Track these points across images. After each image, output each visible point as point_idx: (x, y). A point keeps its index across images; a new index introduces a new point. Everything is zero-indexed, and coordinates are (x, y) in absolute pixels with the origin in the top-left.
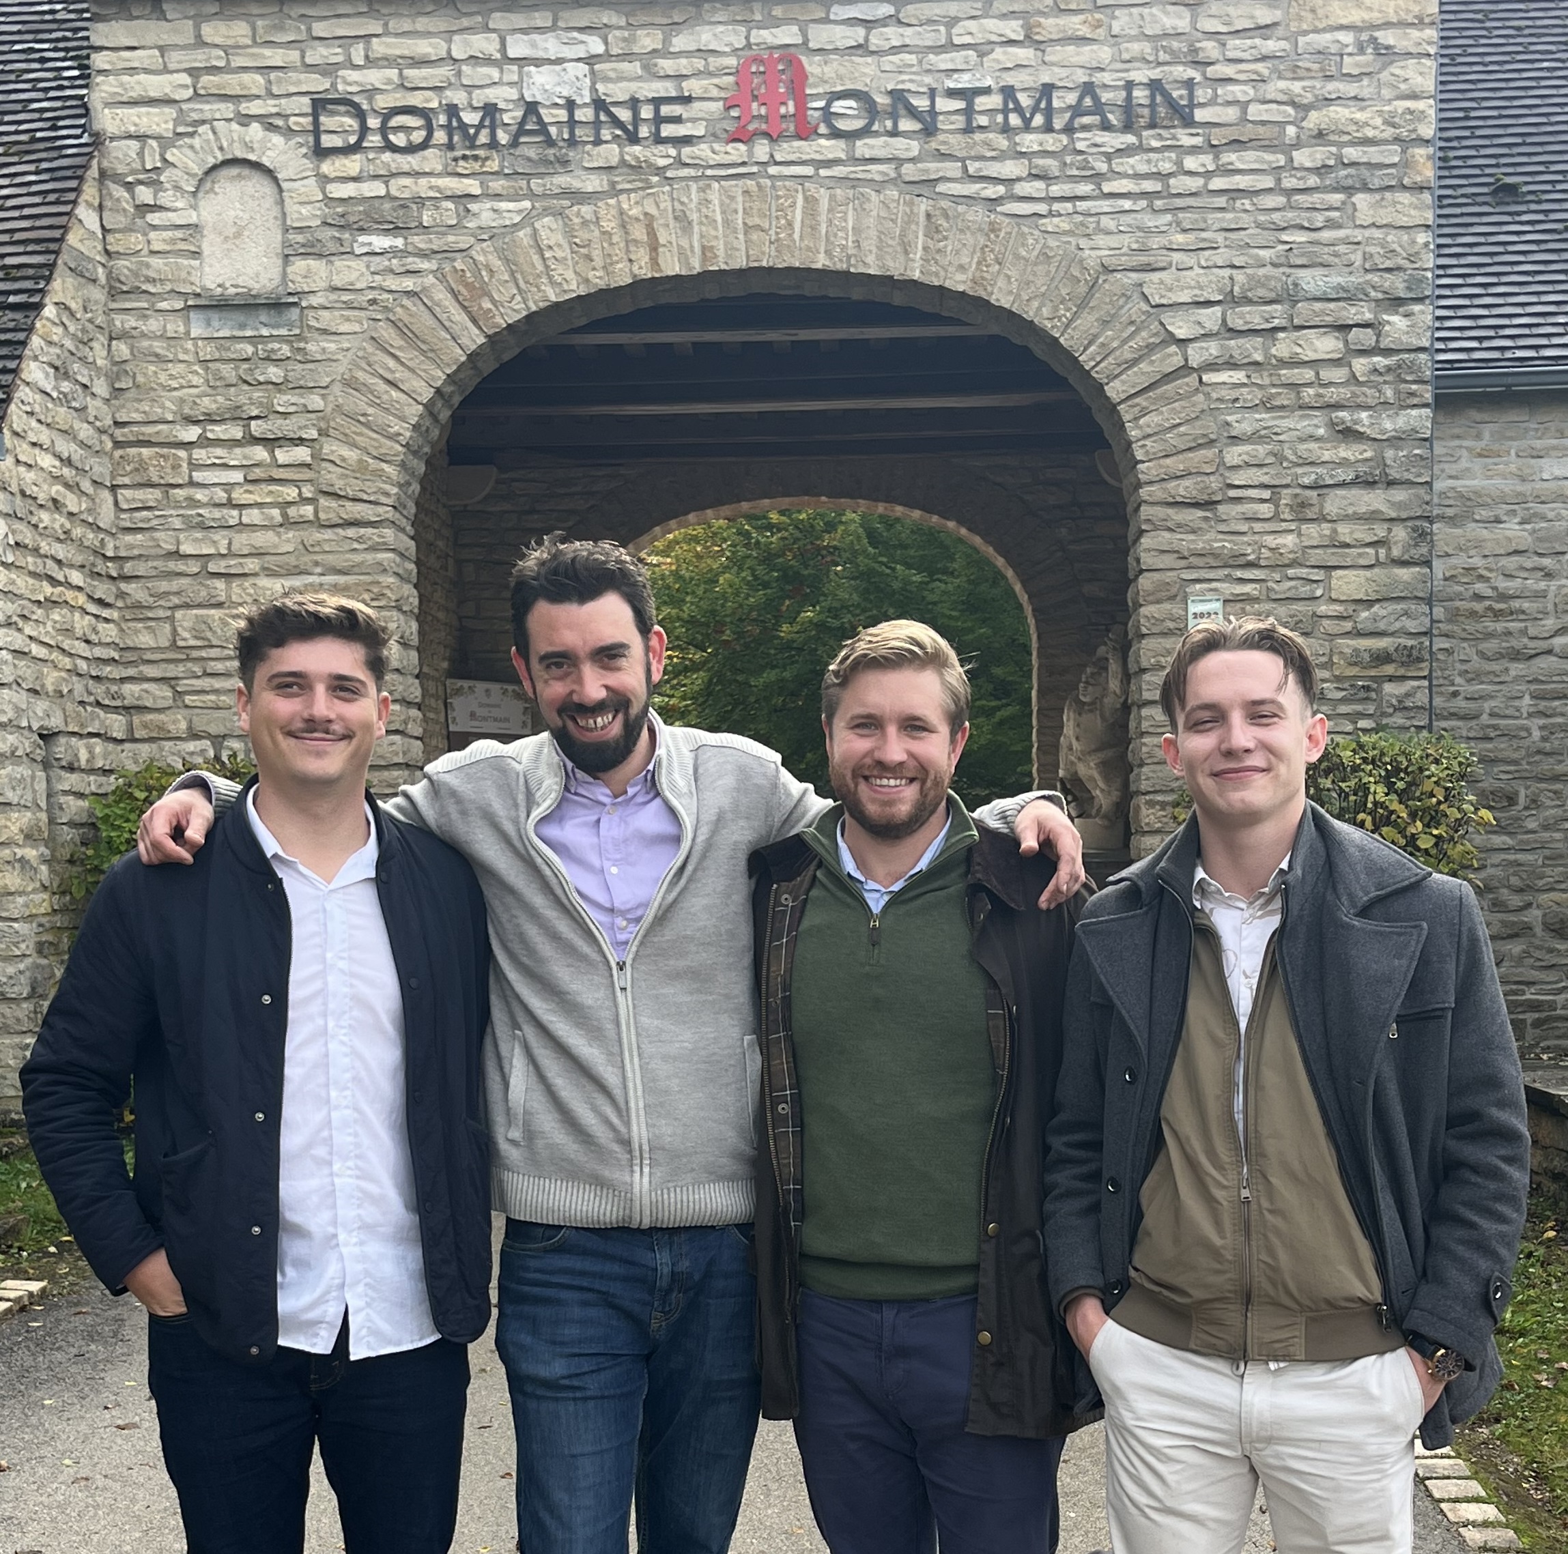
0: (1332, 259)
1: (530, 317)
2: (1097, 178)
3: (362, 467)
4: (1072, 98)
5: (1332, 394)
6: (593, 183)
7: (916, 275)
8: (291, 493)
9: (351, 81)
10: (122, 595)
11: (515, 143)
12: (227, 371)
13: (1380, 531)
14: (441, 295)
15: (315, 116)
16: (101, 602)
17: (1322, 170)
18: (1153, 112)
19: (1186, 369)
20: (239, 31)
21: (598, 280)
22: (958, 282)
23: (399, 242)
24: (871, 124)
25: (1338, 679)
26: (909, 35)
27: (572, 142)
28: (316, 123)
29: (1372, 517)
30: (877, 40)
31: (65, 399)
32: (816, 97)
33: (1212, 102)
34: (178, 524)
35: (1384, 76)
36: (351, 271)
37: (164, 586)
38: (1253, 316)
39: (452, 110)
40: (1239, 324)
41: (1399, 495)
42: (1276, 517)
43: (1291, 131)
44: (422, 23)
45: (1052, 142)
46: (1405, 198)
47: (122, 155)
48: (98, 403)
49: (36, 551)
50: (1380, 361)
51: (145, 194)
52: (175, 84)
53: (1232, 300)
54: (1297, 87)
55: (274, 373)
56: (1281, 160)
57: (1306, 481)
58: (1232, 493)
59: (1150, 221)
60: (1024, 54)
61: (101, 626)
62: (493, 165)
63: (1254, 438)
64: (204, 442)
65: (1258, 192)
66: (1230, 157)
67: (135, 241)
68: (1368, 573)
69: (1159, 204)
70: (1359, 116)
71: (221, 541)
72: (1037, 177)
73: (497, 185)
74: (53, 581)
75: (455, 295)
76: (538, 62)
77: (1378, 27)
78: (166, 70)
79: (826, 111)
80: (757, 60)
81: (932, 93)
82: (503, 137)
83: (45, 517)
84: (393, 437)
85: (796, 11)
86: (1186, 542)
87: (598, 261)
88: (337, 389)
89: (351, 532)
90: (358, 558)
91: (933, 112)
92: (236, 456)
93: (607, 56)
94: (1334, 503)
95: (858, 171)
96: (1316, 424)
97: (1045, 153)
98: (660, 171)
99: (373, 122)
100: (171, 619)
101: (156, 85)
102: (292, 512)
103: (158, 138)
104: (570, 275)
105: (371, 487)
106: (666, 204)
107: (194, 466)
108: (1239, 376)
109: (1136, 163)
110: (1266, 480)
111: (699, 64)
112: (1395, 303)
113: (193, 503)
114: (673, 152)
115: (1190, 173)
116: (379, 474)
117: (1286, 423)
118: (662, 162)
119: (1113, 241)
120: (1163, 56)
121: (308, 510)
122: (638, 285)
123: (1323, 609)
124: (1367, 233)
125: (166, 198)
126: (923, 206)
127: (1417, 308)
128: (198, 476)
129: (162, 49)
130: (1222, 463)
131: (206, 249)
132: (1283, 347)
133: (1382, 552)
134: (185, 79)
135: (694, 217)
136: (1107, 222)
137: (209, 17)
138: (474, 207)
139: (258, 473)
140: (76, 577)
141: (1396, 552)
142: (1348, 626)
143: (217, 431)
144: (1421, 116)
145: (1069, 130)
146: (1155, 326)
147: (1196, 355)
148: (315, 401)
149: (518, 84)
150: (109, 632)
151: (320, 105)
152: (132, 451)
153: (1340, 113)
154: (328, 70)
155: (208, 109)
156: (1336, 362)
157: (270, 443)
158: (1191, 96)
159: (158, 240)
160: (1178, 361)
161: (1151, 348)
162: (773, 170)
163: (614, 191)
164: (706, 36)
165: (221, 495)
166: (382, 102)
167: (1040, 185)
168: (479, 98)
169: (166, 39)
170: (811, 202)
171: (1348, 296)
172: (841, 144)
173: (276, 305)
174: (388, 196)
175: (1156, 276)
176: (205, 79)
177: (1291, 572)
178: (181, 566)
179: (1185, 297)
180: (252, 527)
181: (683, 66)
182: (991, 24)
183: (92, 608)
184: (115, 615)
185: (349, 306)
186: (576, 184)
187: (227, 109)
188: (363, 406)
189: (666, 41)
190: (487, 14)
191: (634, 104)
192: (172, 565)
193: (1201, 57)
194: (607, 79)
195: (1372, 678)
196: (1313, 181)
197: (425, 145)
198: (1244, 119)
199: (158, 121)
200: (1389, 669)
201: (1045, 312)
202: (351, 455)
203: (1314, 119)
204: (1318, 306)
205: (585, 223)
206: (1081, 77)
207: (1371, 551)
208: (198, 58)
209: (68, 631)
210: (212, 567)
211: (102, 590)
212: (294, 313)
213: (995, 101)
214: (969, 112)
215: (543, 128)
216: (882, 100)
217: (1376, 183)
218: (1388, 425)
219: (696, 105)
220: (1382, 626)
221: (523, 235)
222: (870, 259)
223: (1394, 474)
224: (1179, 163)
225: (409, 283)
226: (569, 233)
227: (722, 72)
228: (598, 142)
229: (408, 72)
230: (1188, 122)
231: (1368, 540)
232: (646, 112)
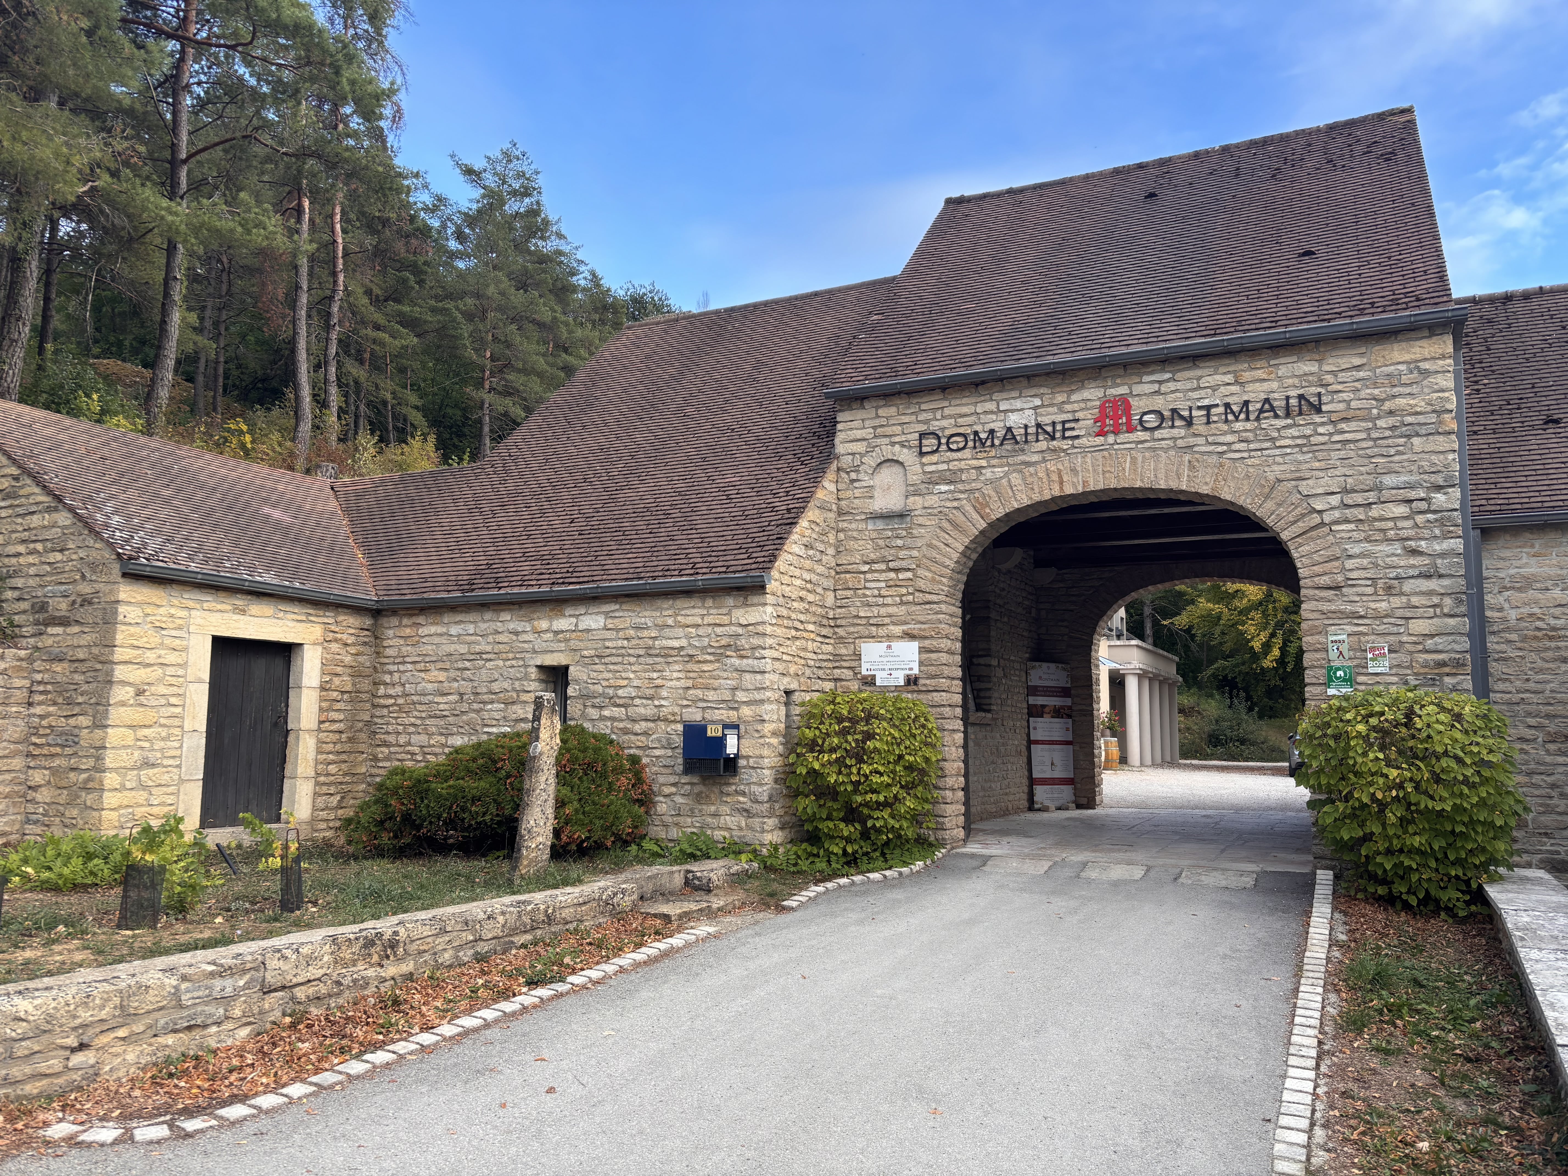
0: (1400, 470)
1: (1007, 515)
2: (1273, 440)
3: (933, 580)
4: (1259, 406)
5: (1404, 533)
6: (1035, 458)
7: (1184, 488)
8: (904, 591)
9: (935, 426)
10: (835, 633)
11: (1002, 444)
12: (881, 542)
13: (1436, 600)
14: (969, 508)
15: (920, 440)
16: (824, 636)
17: (1393, 428)
18: (1300, 409)
19: (1323, 524)
20: (892, 410)
21: (1037, 498)
22: (1205, 490)
23: (952, 487)
24: (1162, 423)
25: (1416, 674)
26: (1179, 385)
27: (1026, 442)
28: (921, 443)
29: (1430, 593)
30: (1163, 389)
31: (809, 557)
32: (1136, 414)
33: (1332, 401)
34: (859, 604)
35: (1425, 382)
36: (932, 501)
37: (852, 629)
38: (1359, 498)
39: (976, 433)
40: (1350, 502)
41: (1446, 582)
42: (1375, 593)
43: (1375, 411)
44: (964, 401)
45: (1249, 425)
46: (1441, 438)
47: (846, 461)
48: (829, 557)
49: (789, 618)
50: (1430, 516)
51: (853, 476)
52: (867, 433)
53: (1346, 491)
54: (1376, 392)
55: (899, 542)
56: (1370, 425)
57: (1391, 576)
58: (1350, 582)
59: (1300, 457)
60: (1235, 389)
61: (823, 646)
62: (993, 454)
63: (1362, 555)
64: (871, 571)
65: (1357, 441)
66: (1343, 426)
67: (849, 494)
68: (1430, 621)
69: (1305, 449)
70: (1411, 402)
71: (875, 610)
72: (1242, 441)
73: (994, 462)
74: (797, 629)
75: (974, 507)
76: (1012, 411)
77: (1420, 361)
78: (864, 428)
79: (1140, 420)
80: (1109, 401)
81: (1190, 409)
82: (997, 442)
83: (795, 604)
84: (947, 567)
85: (1127, 380)
86: (1326, 606)
87: (1037, 490)
88: (924, 548)
89: (927, 606)
90: (930, 617)
91: (1191, 416)
92: (883, 576)
93: (1043, 406)
94: (1408, 586)
95: (1156, 444)
96: (1397, 548)
97: (1246, 431)
98: (1064, 451)
99: (944, 441)
100: (854, 643)
101: (859, 434)
102: (904, 599)
103: (860, 454)
104: (1024, 496)
105: (936, 587)
106: (1067, 464)
107: (866, 581)
108: (1352, 526)
109: (1294, 432)
110: (1369, 576)
111: (1083, 405)
112: (1439, 488)
113: (865, 596)
114: (1070, 442)
115: (1321, 434)
116: (940, 582)
117: (1379, 548)
118: (1065, 447)
119: (1282, 468)
120: (1304, 384)
121: (910, 598)
122: (1054, 499)
123: (1405, 639)
124: (1420, 456)
125: (861, 476)
126: (1187, 457)
127: (1450, 490)
128: (868, 585)
129: (863, 420)
130: (1344, 568)
131: (876, 495)
132: (1375, 512)
133: (1438, 610)
134: (872, 431)
135: (1079, 469)
136: (1278, 459)
137: (881, 407)
138: (984, 471)
139: (891, 583)
140: (811, 627)
141: (1446, 611)
142: (1420, 647)
143: (876, 567)
144: (1447, 400)
145: (1258, 419)
146: (1305, 505)
147: (1327, 518)
148: (915, 553)
149: (1004, 420)
150: (830, 648)
151: (922, 436)
152: (843, 576)
153: (1401, 402)
154: (926, 422)
155: (879, 441)
156: (1406, 518)
157: (897, 570)
158: (1320, 400)
159: (857, 493)
160: (1318, 520)
161: (1303, 515)
162: (1116, 447)
163: (1044, 460)
164: (1086, 394)
165: (876, 592)
166: (948, 433)
167: (1245, 445)
168: (988, 427)
169: (865, 416)
170: (1134, 460)
171: (1411, 487)
172: (1148, 433)
173: (901, 516)
174: (949, 470)
175: (1304, 483)
176: (879, 430)
177: (1385, 620)
178: (859, 621)
179: (1320, 491)
180: (888, 605)
181: (1076, 406)
182: (1217, 377)
183: (819, 639)
184: (832, 641)
185: (930, 514)
186: (1027, 459)
187: (886, 441)
188: (934, 555)
189: (1069, 397)
190: (991, 394)
191: (1054, 424)
192: (855, 621)
193: (1324, 382)
194: (1042, 415)
195: (1437, 674)
196: (1388, 433)
197: (964, 448)
198: (1349, 408)
199: (860, 447)
200: (1447, 670)
201: (1248, 501)
202: (929, 575)
203: (1387, 406)
204: (1394, 492)
205: (1031, 475)
206: (1263, 396)
207: (1432, 610)
208: (877, 422)
209: (805, 649)
210: (871, 622)
211: (824, 632)
212: (909, 518)
213: (1221, 410)
214: (1208, 415)
215: (1014, 437)
216: (1167, 414)
217: (1424, 432)
218: (1437, 547)
219: (1081, 422)
220: (1440, 647)
221: (1004, 482)
222: (1162, 482)
223: (1442, 571)
224: (1315, 431)
225: (955, 504)
226: (1024, 479)
227: (1093, 408)
228: (1037, 441)
229: (959, 420)
230: (1318, 410)
231: (1429, 604)
232: (1059, 427)
